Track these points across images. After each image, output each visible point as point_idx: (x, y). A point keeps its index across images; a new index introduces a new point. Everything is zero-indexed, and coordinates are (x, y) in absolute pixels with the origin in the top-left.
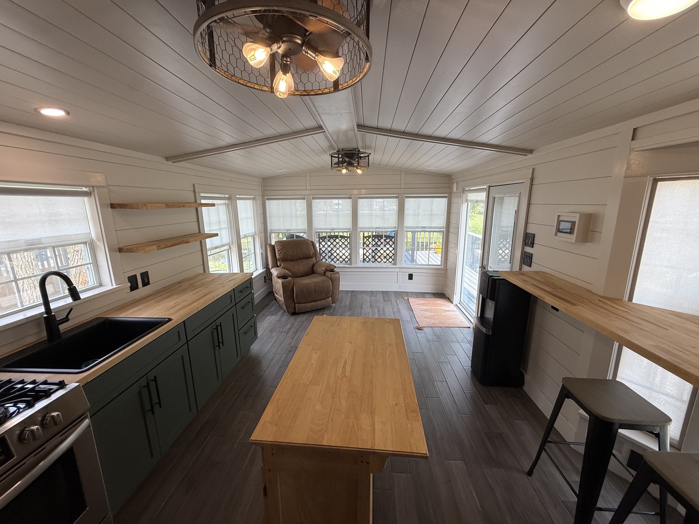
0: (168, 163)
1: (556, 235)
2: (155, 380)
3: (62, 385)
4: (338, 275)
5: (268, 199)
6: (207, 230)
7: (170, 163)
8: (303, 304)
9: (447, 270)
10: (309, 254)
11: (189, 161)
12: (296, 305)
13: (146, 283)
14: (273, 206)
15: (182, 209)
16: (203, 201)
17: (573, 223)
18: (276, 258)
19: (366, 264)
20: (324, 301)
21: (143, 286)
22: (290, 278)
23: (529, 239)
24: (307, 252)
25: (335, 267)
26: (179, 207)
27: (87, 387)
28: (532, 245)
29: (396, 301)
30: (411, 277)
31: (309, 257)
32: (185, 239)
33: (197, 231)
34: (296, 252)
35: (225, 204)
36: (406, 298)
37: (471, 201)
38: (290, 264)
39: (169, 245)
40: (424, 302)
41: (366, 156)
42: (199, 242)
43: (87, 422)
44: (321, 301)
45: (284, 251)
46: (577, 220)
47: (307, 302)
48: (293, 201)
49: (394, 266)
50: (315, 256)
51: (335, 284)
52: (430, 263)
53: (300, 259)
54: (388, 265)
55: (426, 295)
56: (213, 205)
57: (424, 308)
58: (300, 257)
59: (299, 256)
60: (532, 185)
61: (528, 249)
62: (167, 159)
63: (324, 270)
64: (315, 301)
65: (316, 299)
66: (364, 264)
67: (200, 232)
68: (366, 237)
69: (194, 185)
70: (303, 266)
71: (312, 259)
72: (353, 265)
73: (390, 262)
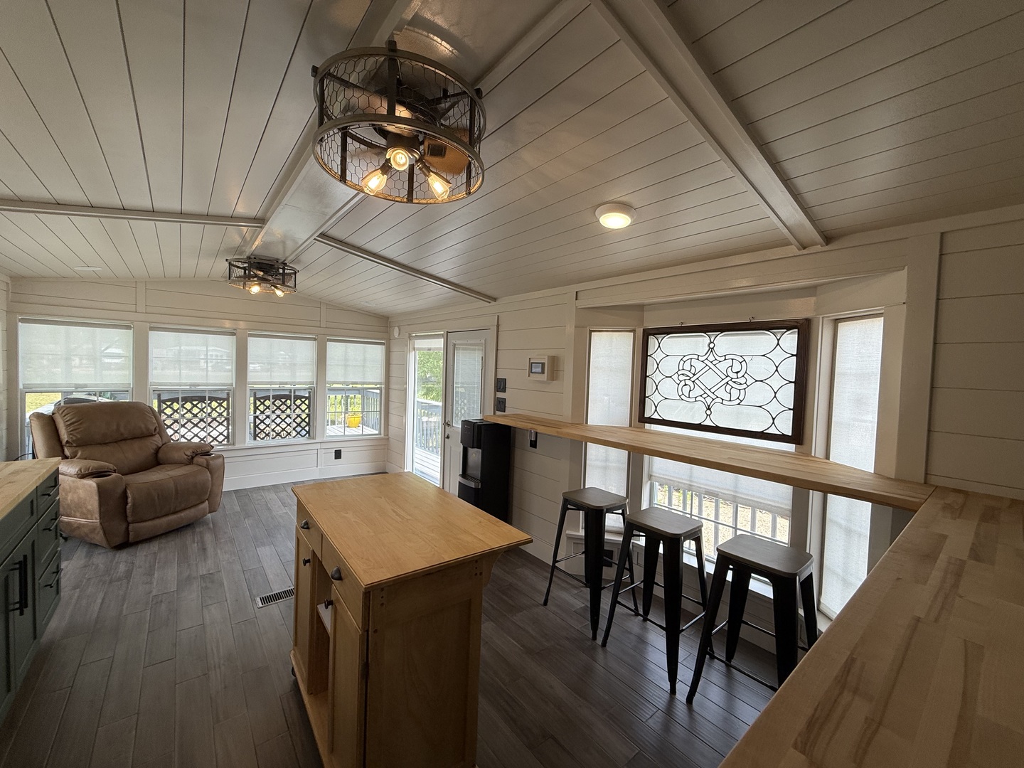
1: (529, 376)
4: (221, 460)
5: (24, 321)
8: (149, 523)
9: (388, 439)
10: (148, 429)
12: (131, 527)
14: (38, 336)
17: (543, 364)
19: (260, 443)
20: (193, 510)
22: (114, 474)
23: (501, 385)
24: (143, 426)
28: (504, 390)
31: (146, 435)
34: (114, 427)
37: (419, 349)
38: (106, 450)
44: (188, 511)
45: (87, 425)
46: (546, 362)
47: (158, 517)
49: (310, 441)
50: (159, 433)
51: (215, 476)
52: (364, 433)
53: (125, 440)
54: (298, 441)
58: (126, 436)
59: (122, 434)
60: (498, 331)
61: (500, 395)
63: (188, 455)
64: (175, 513)
65: (178, 509)
66: (255, 442)
70: (135, 452)
71: (154, 438)
72: (237, 446)
73: (302, 436)
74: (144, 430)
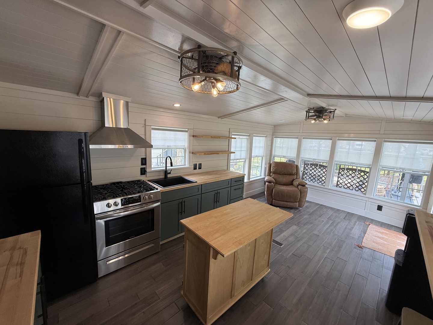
0: (219, 119)
2: (184, 202)
3: (157, 189)
4: (307, 190)
5: (275, 137)
6: (232, 150)
7: (220, 119)
8: (278, 201)
11: (228, 118)
12: (273, 200)
13: (200, 168)
14: (278, 141)
15: (219, 139)
16: (233, 136)
18: (271, 171)
19: (338, 189)
20: (292, 203)
21: (199, 169)
22: (273, 183)
24: (291, 171)
25: (307, 184)
26: (217, 138)
27: (163, 193)
29: (356, 222)
30: (380, 208)
31: (291, 174)
32: (217, 152)
33: (228, 150)
34: (283, 170)
35: (247, 138)
36: (368, 223)
38: (277, 176)
39: (209, 153)
40: (385, 232)
41: (333, 111)
42: (227, 154)
43: (159, 203)
44: (291, 203)
45: (276, 168)
47: (281, 201)
48: (290, 139)
49: (365, 196)
50: (296, 174)
51: (303, 194)
53: (286, 174)
54: (358, 194)
55: (393, 227)
56: (235, 138)
57: (381, 235)
58: (286, 173)
59: (284, 172)
62: (219, 117)
63: (297, 184)
64: (286, 202)
65: (287, 201)
66: (336, 188)
67: (228, 151)
68: (342, 169)
69: (230, 129)
70: (286, 179)
71: (294, 176)
72: (325, 187)
73: (362, 192)
74: (291, 172)
